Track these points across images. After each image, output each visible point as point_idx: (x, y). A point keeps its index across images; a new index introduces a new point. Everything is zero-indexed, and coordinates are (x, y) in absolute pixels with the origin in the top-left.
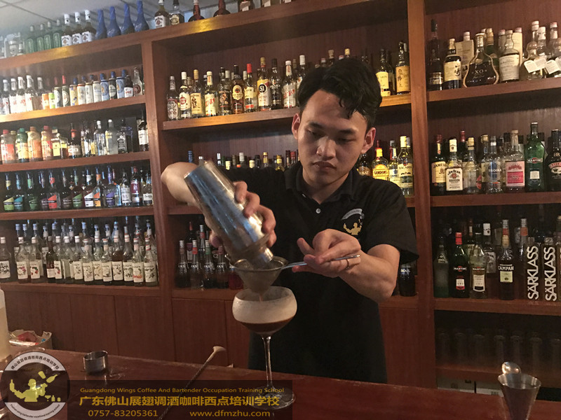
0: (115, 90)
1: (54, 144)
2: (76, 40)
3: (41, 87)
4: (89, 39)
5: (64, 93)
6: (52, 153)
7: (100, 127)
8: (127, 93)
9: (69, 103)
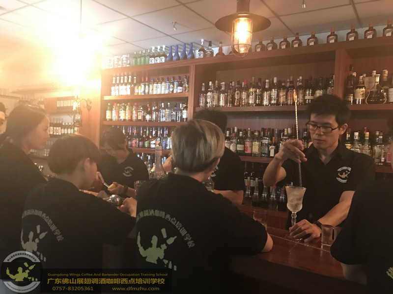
0: (173, 88)
1: (139, 113)
2: (157, 61)
3: (135, 82)
4: (163, 61)
5: (147, 87)
6: (137, 117)
7: (163, 106)
8: (179, 90)
9: (149, 92)
